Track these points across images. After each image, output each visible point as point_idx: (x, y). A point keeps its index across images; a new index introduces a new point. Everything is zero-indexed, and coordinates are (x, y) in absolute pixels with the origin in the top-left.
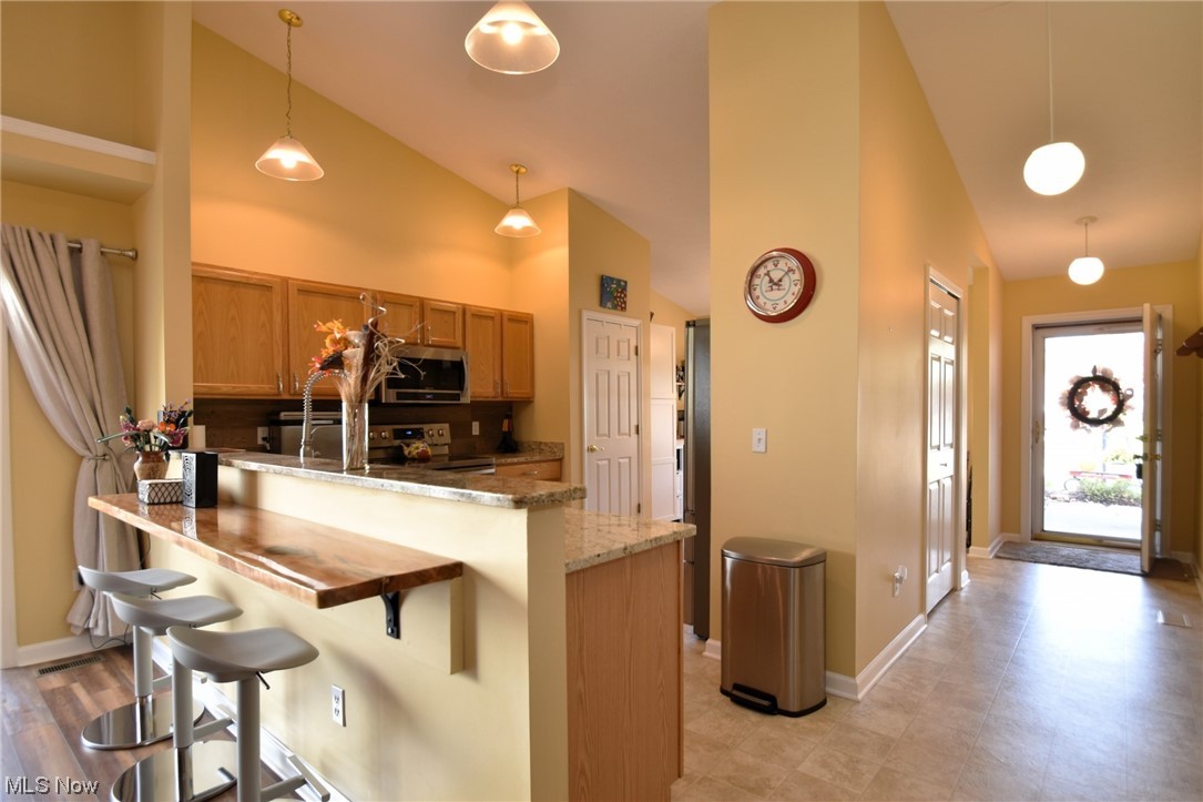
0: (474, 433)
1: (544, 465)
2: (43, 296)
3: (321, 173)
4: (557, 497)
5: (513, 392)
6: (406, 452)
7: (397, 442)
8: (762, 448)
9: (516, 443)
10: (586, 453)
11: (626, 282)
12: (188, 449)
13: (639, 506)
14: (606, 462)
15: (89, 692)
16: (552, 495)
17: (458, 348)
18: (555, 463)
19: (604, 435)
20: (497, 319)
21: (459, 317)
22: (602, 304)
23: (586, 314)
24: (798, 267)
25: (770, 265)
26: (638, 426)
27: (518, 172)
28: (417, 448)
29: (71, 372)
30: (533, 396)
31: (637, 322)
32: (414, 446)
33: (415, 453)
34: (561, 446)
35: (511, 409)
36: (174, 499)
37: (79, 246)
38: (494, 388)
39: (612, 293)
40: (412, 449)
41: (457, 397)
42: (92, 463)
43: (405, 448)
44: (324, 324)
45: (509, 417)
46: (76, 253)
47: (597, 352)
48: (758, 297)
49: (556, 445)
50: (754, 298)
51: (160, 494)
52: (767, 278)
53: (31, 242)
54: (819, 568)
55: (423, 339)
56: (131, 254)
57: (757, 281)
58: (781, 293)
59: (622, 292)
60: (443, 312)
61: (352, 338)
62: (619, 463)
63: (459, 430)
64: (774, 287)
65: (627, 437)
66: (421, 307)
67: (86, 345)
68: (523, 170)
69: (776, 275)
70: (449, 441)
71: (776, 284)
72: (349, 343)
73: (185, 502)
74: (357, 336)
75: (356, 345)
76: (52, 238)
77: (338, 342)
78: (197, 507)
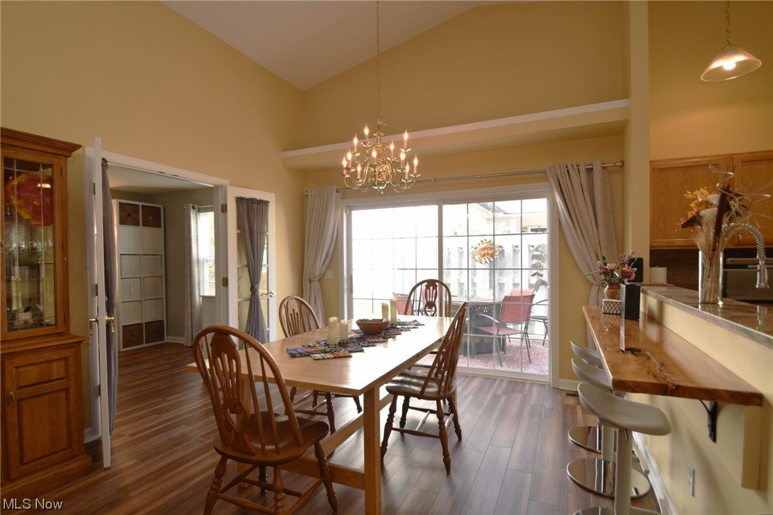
12: (643, 283)
15: (583, 413)
36: (615, 312)
37: (592, 167)
42: (597, 287)
44: (692, 192)
46: (590, 171)
51: (610, 308)
53: (568, 171)
56: (619, 164)
61: (711, 201)
67: (594, 222)
72: (707, 204)
73: (620, 314)
74: (714, 198)
75: (714, 206)
76: (578, 166)
77: (700, 205)
78: (625, 318)
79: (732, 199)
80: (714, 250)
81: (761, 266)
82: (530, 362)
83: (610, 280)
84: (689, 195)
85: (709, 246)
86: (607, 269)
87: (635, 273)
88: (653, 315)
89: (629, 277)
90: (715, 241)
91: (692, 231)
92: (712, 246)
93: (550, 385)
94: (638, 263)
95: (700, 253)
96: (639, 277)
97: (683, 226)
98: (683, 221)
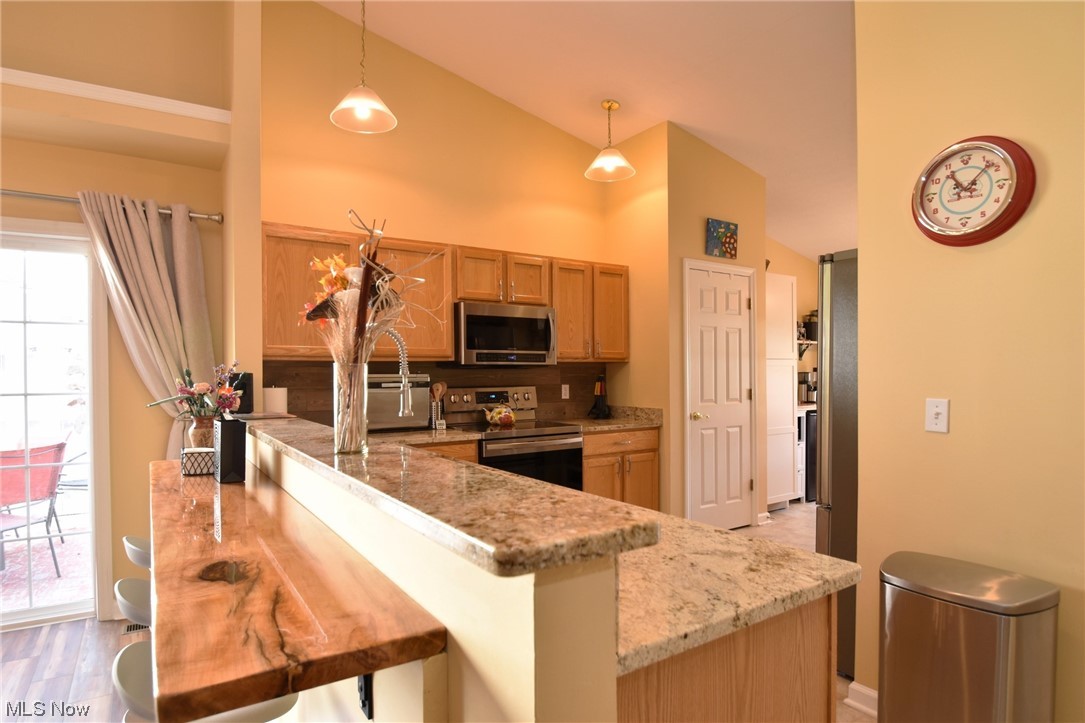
0: (563, 397)
1: (638, 433)
2: (135, 261)
3: (394, 122)
4: (595, 548)
5: (605, 352)
6: (488, 418)
7: (481, 407)
8: (942, 426)
9: (610, 408)
10: (688, 422)
11: (736, 226)
12: (254, 414)
13: (752, 482)
14: (712, 431)
16: (582, 543)
17: (545, 305)
18: (653, 432)
19: (711, 401)
20: (588, 273)
21: (545, 271)
22: (708, 251)
23: (688, 263)
24: (1005, 160)
25: (956, 163)
26: (750, 390)
27: (610, 108)
28: (500, 413)
29: (160, 335)
30: (628, 357)
31: (749, 271)
32: (497, 410)
33: (497, 418)
34: (659, 413)
35: (604, 371)
36: (205, 471)
37: (169, 212)
38: (584, 348)
39: (720, 239)
40: (494, 413)
41: (543, 358)
42: (182, 423)
43: (487, 412)
44: (322, 260)
45: (602, 380)
46: (166, 219)
47: (702, 306)
48: (936, 211)
49: (653, 411)
50: (930, 213)
52: (951, 183)
53: (124, 210)
54: (1048, 616)
55: (506, 295)
56: (217, 218)
57: (933, 188)
58: (976, 202)
59: (731, 237)
60: (530, 267)
61: (350, 277)
62: (728, 433)
63: (547, 394)
64: (963, 194)
65: (738, 403)
66: (504, 261)
68: (616, 106)
69: (965, 178)
70: (535, 405)
71: (966, 189)
72: (344, 283)
73: (213, 474)
74: (355, 274)
75: (355, 287)
76: (143, 205)
77: (332, 282)
78: (221, 482)
79: (380, 275)
80: (356, 360)
81: (404, 386)
82: (59, 576)
83: (199, 412)
84: (318, 264)
85: (349, 354)
86: (193, 394)
87: (240, 397)
88: (267, 470)
89: (230, 406)
90: (358, 346)
91: (322, 327)
92: (352, 353)
93: (94, 619)
94: (244, 383)
95: (336, 366)
96: (247, 406)
97: (310, 317)
98: (308, 308)
